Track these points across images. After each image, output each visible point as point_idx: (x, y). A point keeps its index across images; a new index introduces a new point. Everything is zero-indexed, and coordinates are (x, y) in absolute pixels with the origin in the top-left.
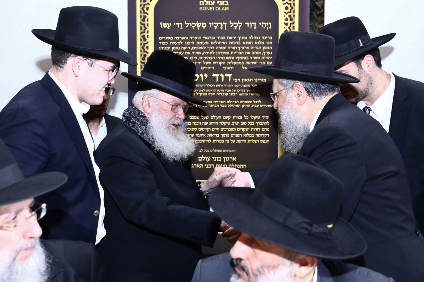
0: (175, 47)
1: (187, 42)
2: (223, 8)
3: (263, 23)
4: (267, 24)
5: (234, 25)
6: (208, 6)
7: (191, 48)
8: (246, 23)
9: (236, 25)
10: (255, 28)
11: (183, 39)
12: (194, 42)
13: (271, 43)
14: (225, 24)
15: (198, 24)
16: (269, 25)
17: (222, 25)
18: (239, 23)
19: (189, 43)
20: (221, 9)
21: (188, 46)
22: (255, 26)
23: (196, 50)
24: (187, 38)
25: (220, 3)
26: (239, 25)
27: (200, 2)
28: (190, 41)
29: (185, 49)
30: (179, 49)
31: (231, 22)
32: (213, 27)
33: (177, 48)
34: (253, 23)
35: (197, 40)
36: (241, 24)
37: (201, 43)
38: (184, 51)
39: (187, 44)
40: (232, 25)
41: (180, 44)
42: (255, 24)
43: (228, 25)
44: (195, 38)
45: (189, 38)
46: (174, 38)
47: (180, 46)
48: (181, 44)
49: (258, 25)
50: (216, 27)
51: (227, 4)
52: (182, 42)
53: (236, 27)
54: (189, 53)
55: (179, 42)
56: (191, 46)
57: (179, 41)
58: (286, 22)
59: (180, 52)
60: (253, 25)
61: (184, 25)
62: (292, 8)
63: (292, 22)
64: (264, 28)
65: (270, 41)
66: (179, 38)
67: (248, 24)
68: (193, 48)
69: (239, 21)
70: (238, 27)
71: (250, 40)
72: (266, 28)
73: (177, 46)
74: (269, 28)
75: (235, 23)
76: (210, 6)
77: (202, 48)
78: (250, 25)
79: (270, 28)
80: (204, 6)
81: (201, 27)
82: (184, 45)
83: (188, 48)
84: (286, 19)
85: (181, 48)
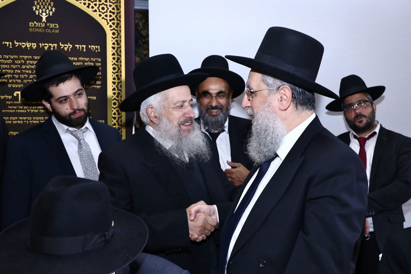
0: (4, 66)
1: (17, 61)
2: (53, 31)
3: (92, 46)
4: (95, 47)
5: (65, 47)
6: (38, 27)
7: (21, 66)
8: (76, 46)
9: (66, 47)
10: (85, 50)
11: (12, 58)
12: (24, 61)
13: (100, 64)
14: (56, 45)
15: (28, 44)
16: (98, 48)
17: (52, 46)
18: (69, 45)
19: (19, 62)
20: (51, 31)
21: (18, 64)
22: (85, 48)
23: (26, 69)
24: (16, 57)
25: (50, 25)
26: (69, 47)
27: (30, 23)
28: (20, 60)
29: (15, 67)
30: (9, 67)
31: (61, 44)
32: (43, 47)
33: (6, 66)
34: (83, 46)
35: (27, 59)
36: (71, 46)
37: (31, 62)
38: (14, 69)
39: (17, 63)
40: (62, 46)
41: (9, 62)
42: (84, 46)
43: (59, 46)
44: (25, 57)
45: (19, 57)
46: (3, 56)
47: (10, 64)
48: (11, 62)
49: (87, 48)
50: (46, 48)
51: (58, 27)
52: (12, 61)
53: (66, 49)
54: (19, 71)
55: (9, 61)
56: (21, 64)
57: (8, 59)
58: (113, 46)
59: (10, 70)
60: (83, 48)
61: (14, 45)
62: (119, 34)
63: (118, 46)
64: (93, 50)
65: (99, 62)
66: (8, 57)
67: (78, 46)
68: (23, 67)
69: (69, 43)
70: (68, 49)
71: (80, 61)
72: (95, 51)
73: (7, 64)
74: (97, 51)
75: (65, 45)
76: (40, 28)
77: (33, 67)
78: (79, 47)
79: (99, 51)
80: (34, 27)
81: (31, 47)
82: (14, 63)
83: (18, 67)
84: (114, 44)
85: (10, 66)
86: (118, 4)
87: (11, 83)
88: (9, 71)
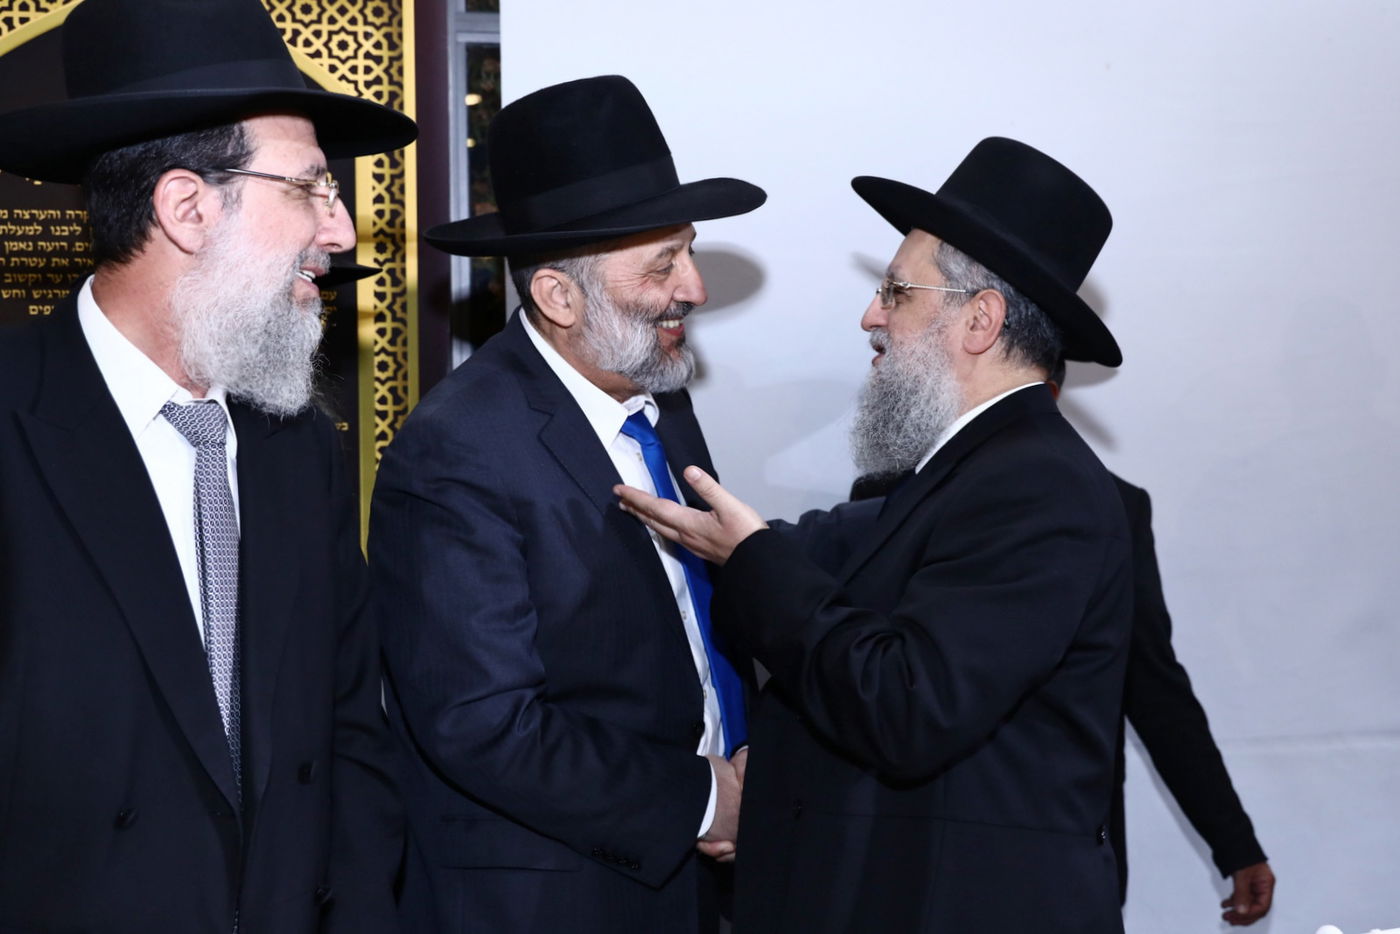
0: (16, 244)
1: (58, 228)
7: (71, 245)
11: (43, 217)
12: (79, 228)
19: (64, 231)
21: (60, 238)
24: (55, 213)
28: (69, 223)
29: (50, 249)
30: (30, 249)
33: (22, 246)
38: (49, 256)
39: (58, 233)
41: (32, 233)
45: (63, 214)
46: (11, 214)
47: (35, 239)
48: (38, 233)
52: (40, 228)
54: (65, 262)
55: (31, 228)
56: (71, 239)
57: (29, 222)
58: (378, 171)
59: (35, 259)
63: (396, 172)
66: (30, 214)
68: (79, 246)
73: (24, 238)
82: (46, 236)
83: (62, 247)
84: (379, 164)
85: (35, 246)
86: (393, 30)
87: (36, 302)
88: (32, 262)
